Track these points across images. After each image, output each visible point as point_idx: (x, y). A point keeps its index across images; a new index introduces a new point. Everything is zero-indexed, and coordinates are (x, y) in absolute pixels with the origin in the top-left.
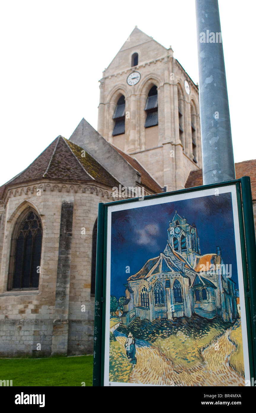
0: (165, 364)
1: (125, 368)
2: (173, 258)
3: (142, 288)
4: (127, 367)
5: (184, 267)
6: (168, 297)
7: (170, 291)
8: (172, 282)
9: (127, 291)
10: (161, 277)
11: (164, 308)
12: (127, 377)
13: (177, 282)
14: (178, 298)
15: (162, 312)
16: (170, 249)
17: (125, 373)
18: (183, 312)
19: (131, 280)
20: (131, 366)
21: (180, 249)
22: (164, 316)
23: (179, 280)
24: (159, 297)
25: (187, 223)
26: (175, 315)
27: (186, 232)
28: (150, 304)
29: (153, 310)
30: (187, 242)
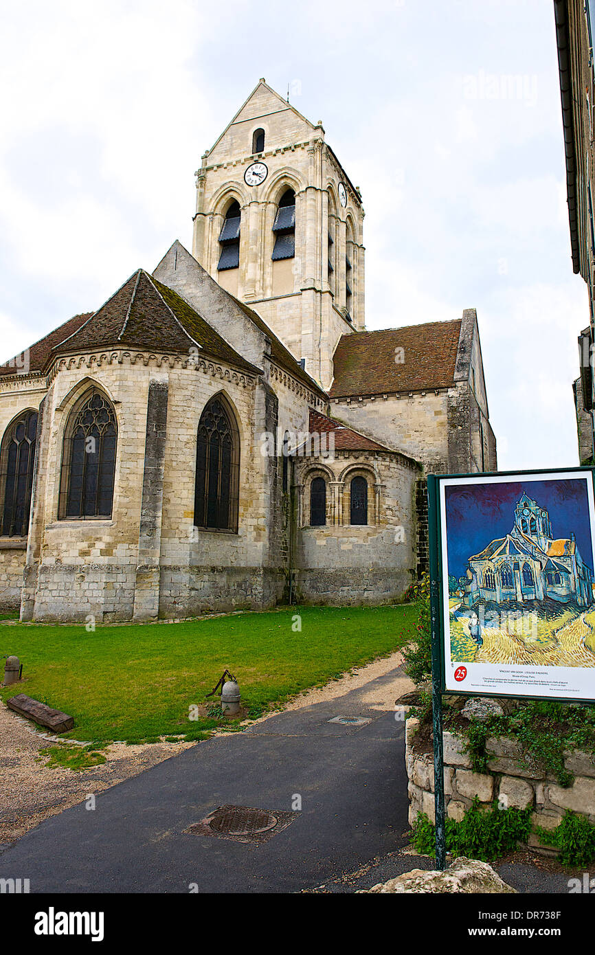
0: (516, 645)
1: (469, 649)
2: (522, 540)
3: (487, 568)
4: (472, 647)
5: (534, 550)
6: (517, 579)
7: (519, 574)
8: (521, 564)
9: (468, 571)
10: (509, 559)
11: (513, 591)
12: (472, 657)
13: (526, 565)
14: (529, 580)
15: (511, 594)
16: (517, 531)
17: (470, 653)
18: (534, 595)
19: (473, 560)
20: (476, 647)
21: (529, 532)
22: (513, 597)
23: (529, 563)
24: (507, 579)
25: (537, 505)
26: (526, 597)
27: (536, 515)
28: (497, 586)
29: (500, 592)
30: (537, 525)
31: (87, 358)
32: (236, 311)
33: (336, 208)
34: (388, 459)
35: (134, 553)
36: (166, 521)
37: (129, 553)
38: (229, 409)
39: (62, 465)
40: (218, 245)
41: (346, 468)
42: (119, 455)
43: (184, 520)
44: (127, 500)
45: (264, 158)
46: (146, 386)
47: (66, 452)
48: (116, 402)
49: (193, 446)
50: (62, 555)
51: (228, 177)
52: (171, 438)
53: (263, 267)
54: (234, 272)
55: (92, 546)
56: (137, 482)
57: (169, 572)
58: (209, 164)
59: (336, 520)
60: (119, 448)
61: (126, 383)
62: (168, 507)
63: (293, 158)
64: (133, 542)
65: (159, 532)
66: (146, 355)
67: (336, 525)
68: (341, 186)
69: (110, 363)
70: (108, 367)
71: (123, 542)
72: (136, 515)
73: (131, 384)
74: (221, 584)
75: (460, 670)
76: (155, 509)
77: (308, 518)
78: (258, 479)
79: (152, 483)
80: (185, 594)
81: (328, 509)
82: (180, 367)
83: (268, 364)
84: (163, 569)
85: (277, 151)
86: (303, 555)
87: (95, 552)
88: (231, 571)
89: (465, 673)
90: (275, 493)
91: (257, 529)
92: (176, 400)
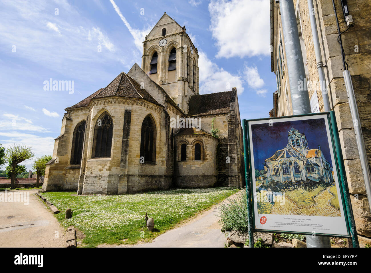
0: (292, 204)
1: (267, 207)
2: (292, 150)
3: (275, 165)
4: (268, 206)
5: (299, 155)
6: (291, 170)
7: (292, 167)
8: (293, 162)
9: (265, 167)
10: (286, 160)
11: (289, 176)
12: (269, 211)
13: (295, 163)
14: (297, 170)
15: (288, 178)
16: (290, 146)
17: (268, 209)
18: (301, 178)
19: (267, 161)
20: (271, 206)
21: (296, 145)
22: (290, 180)
23: (297, 162)
24: (285, 170)
25: (299, 132)
26: (296, 179)
27: (299, 137)
28: (280, 174)
29: (282, 177)
30: (300, 142)
31: (103, 101)
32: (155, 87)
33: (189, 54)
34: (208, 137)
35: (118, 170)
36: (130, 159)
37: (116, 170)
38: (153, 120)
39: (94, 139)
40: (150, 66)
41: (194, 141)
42: (113, 135)
43: (136, 158)
44: (116, 151)
45: (166, 38)
46: (123, 111)
47: (95, 134)
48: (113, 117)
49: (140, 132)
50: (92, 171)
51: (154, 44)
52: (132, 129)
53: (165, 73)
54: (155, 75)
55: (103, 167)
56: (120, 145)
57: (131, 177)
58: (148, 40)
59: (190, 158)
60: (114, 133)
61: (116, 110)
62: (131, 153)
63: (175, 38)
64: (118, 166)
65: (127, 163)
66: (124, 100)
67: (190, 160)
68: (191, 47)
69: (111, 103)
70: (110, 104)
71: (114, 166)
72: (119, 156)
73: (118, 110)
74: (149, 181)
75: (263, 218)
76: (126, 154)
77: (180, 158)
78: (163, 144)
79: (125, 145)
80: (136, 184)
81: (187, 155)
82: (136, 104)
83: (167, 105)
84: (128, 176)
85: (170, 35)
86: (179, 171)
87: (105, 170)
88: (153, 176)
89: (266, 220)
90: (168, 149)
91: (162, 162)
92: (134, 116)
